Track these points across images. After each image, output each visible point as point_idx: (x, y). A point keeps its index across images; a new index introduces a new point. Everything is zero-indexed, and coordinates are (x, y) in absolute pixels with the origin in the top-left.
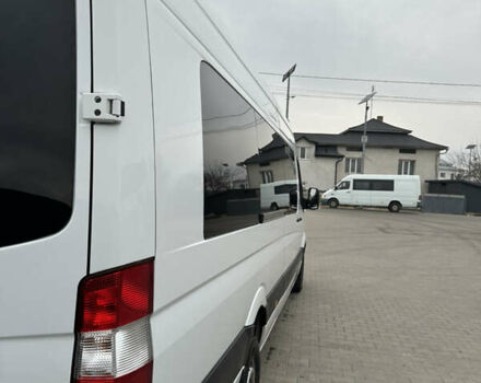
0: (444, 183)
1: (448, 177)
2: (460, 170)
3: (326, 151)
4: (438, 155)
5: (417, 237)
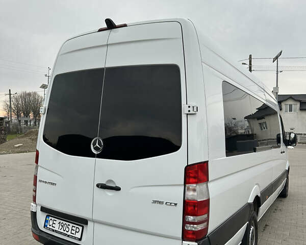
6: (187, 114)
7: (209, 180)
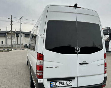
6: (103, 39)
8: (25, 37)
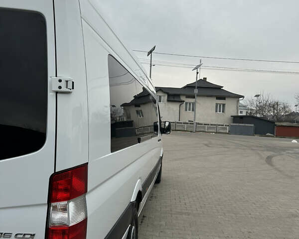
0: (242, 117)
1: (244, 114)
2: (251, 110)
3: (174, 98)
4: (238, 101)
5: (226, 149)
6: (57, 93)
7: (88, 191)
8: (168, 101)
